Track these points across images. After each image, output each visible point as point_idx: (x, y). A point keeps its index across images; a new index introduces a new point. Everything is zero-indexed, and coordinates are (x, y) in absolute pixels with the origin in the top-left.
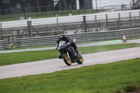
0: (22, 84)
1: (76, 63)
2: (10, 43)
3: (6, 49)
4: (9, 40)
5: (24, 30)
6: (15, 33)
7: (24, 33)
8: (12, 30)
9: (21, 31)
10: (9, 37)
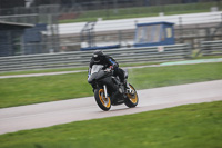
0: (211, 114)
1: (124, 106)
2: (194, 48)
3: (187, 58)
4: (193, 44)
5: (217, 28)
6: (202, 33)
7: (218, 33)
8: (197, 28)
9: (213, 30)
10: (192, 39)
